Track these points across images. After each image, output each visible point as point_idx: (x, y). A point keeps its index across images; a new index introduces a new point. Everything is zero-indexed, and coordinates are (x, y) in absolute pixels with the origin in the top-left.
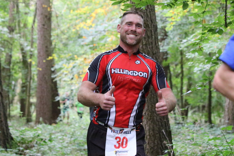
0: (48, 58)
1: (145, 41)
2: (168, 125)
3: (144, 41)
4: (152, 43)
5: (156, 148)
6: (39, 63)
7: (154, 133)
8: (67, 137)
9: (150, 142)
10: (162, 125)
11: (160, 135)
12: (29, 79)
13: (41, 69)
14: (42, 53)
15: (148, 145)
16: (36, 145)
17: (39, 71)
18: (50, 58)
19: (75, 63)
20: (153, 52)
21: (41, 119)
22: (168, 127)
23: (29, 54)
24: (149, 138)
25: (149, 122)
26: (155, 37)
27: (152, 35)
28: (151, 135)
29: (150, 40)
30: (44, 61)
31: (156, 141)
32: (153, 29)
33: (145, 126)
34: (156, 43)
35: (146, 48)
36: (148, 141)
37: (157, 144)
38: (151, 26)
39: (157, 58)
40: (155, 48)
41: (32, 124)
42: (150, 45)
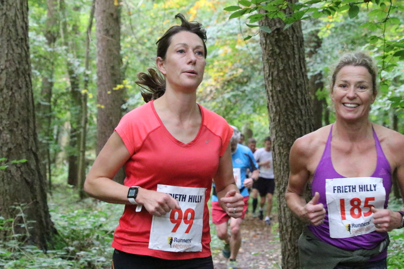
1: (282, 63)
3: (280, 64)
4: (294, 67)
9: (293, 237)
15: (289, 244)
16: (96, 243)
20: (296, 83)
24: (291, 231)
26: (300, 57)
27: (294, 54)
28: (295, 226)
29: (291, 63)
32: (296, 43)
33: (284, 210)
34: (301, 68)
35: (285, 76)
36: (289, 236)
38: (293, 37)
39: (304, 92)
40: (300, 76)
42: (291, 72)
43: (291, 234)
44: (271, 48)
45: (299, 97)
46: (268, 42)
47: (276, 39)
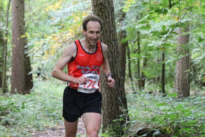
0: (21, 36)
1: (103, 20)
2: (123, 93)
4: (109, 22)
5: (113, 114)
6: (13, 40)
7: (111, 100)
8: (38, 105)
9: (108, 108)
10: (118, 94)
11: (117, 102)
12: (5, 55)
13: (15, 46)
14: (16, 32)
15: (106, 111)
16: (10, 112)
17: (13, 47)
18: (23, 36)
19: (45, 41)
20: (110, 30)
21: (16, 90)
22: (124, 95)
23: (5, 32)
24: (107, 105)
25: (107, 91)
26: (112, 17)
27: (109, 15)
28: (109, 102)
29: (108, 20)
30: (18, 39)
31: (113, 107)
32: (110, 10)
33: (104, 94)
34: (113, 23)
35: (104, 26)
36: (106, 107)
37: (114, 110)
38: (108, 8)
39: (114, 35)
40: (112, 27)
41: (8, 94)
42: (107, 24)
43: (107, 106)
44: (97, 13)
45: (112, 37)
46: (96, 9)
47: (100, 8)
